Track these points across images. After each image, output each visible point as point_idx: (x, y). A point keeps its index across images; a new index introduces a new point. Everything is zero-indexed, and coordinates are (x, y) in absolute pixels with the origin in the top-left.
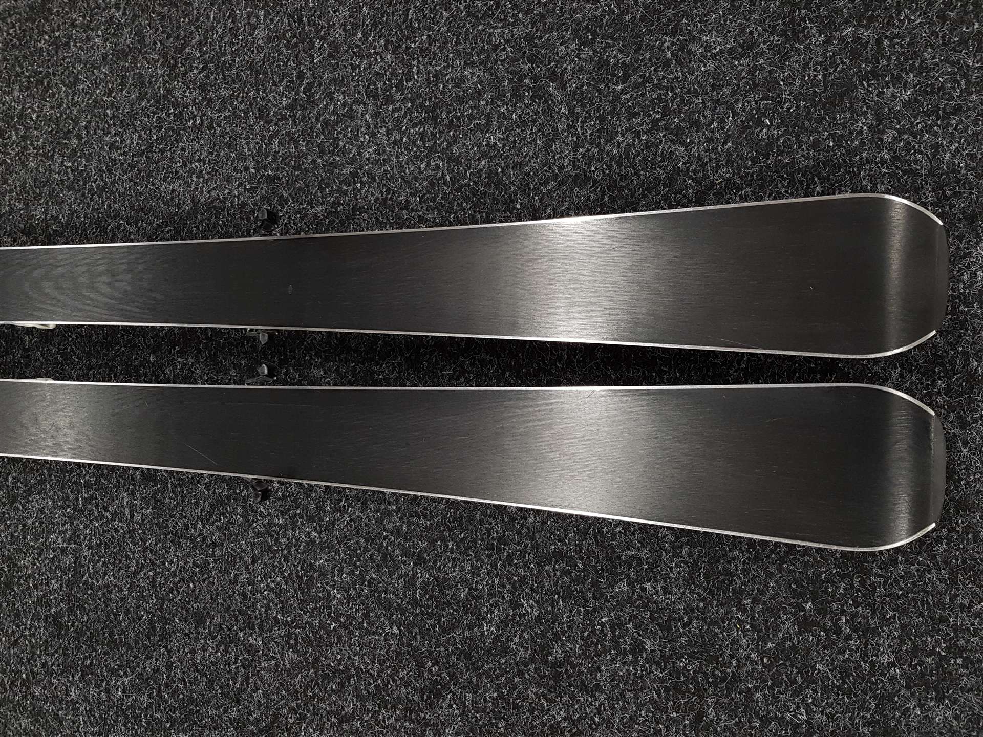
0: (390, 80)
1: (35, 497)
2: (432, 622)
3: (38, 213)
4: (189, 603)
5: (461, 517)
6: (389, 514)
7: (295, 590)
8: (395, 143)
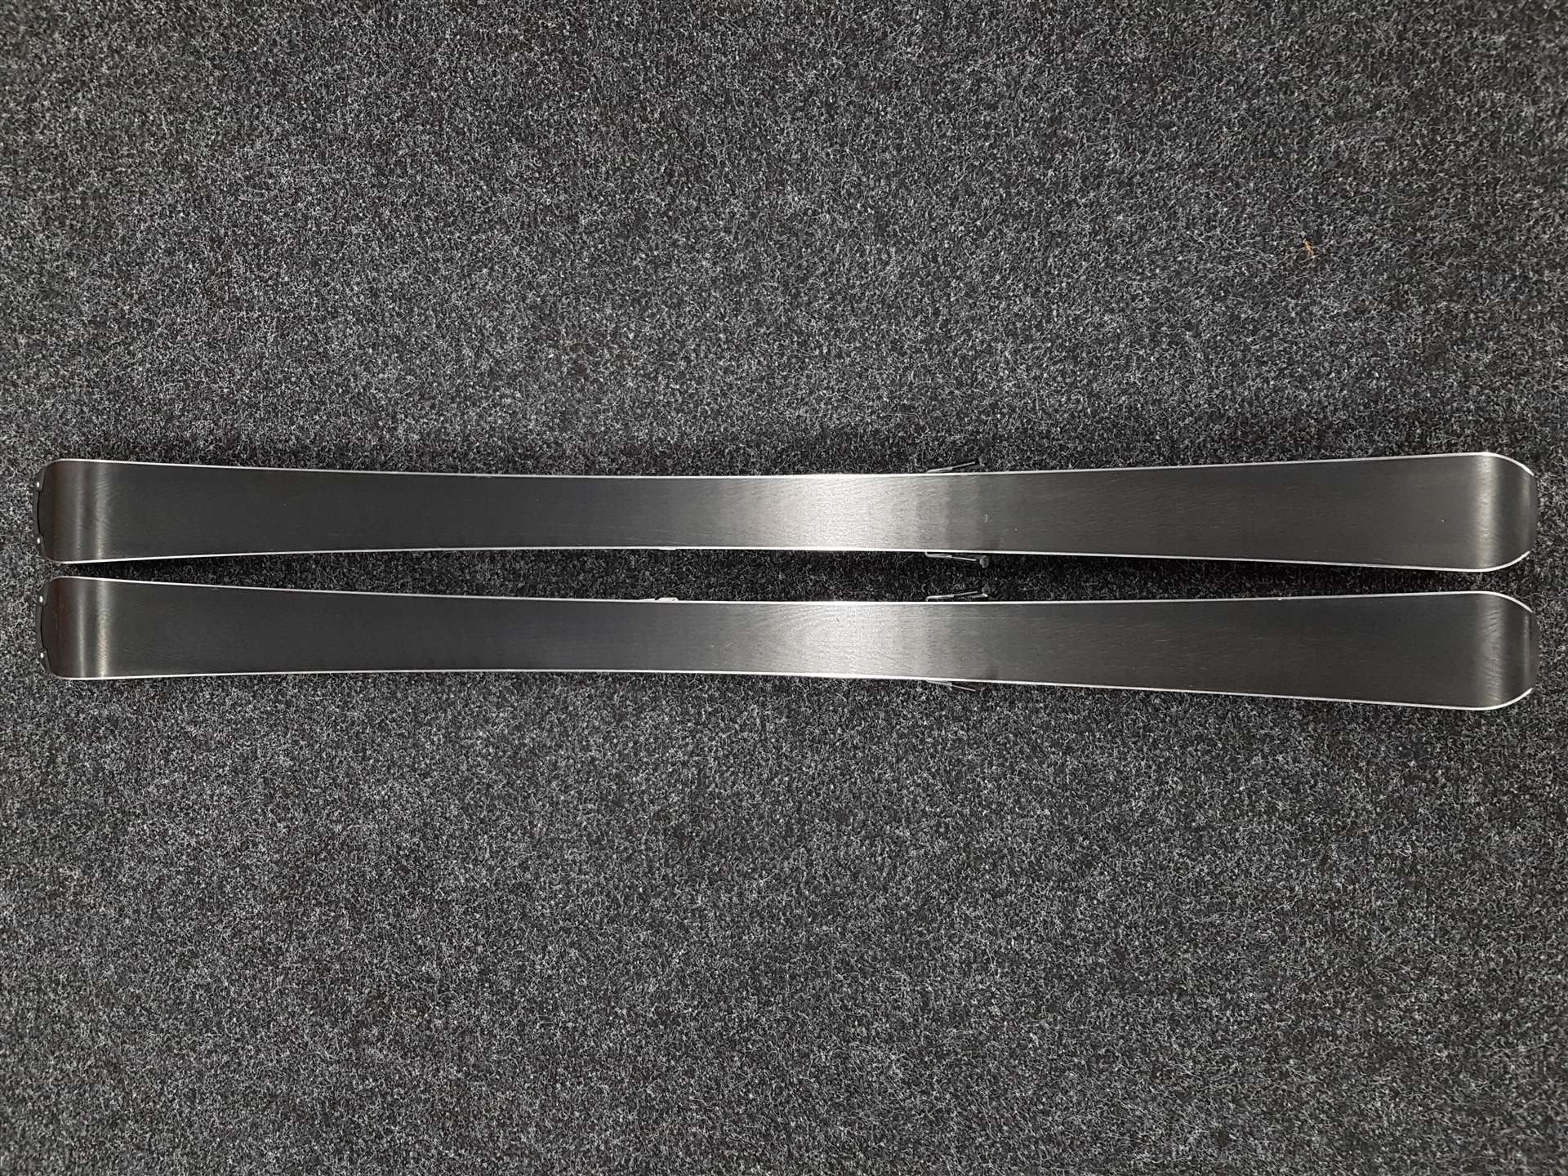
0: (1029, 321)
1: (647, 714)
2: (1083, 802)
3: (642, 435)
4: (829, 803)
5: (1107, 710)
6: (1037, 711)
7: (944, 785)
8: (1035, 378)
